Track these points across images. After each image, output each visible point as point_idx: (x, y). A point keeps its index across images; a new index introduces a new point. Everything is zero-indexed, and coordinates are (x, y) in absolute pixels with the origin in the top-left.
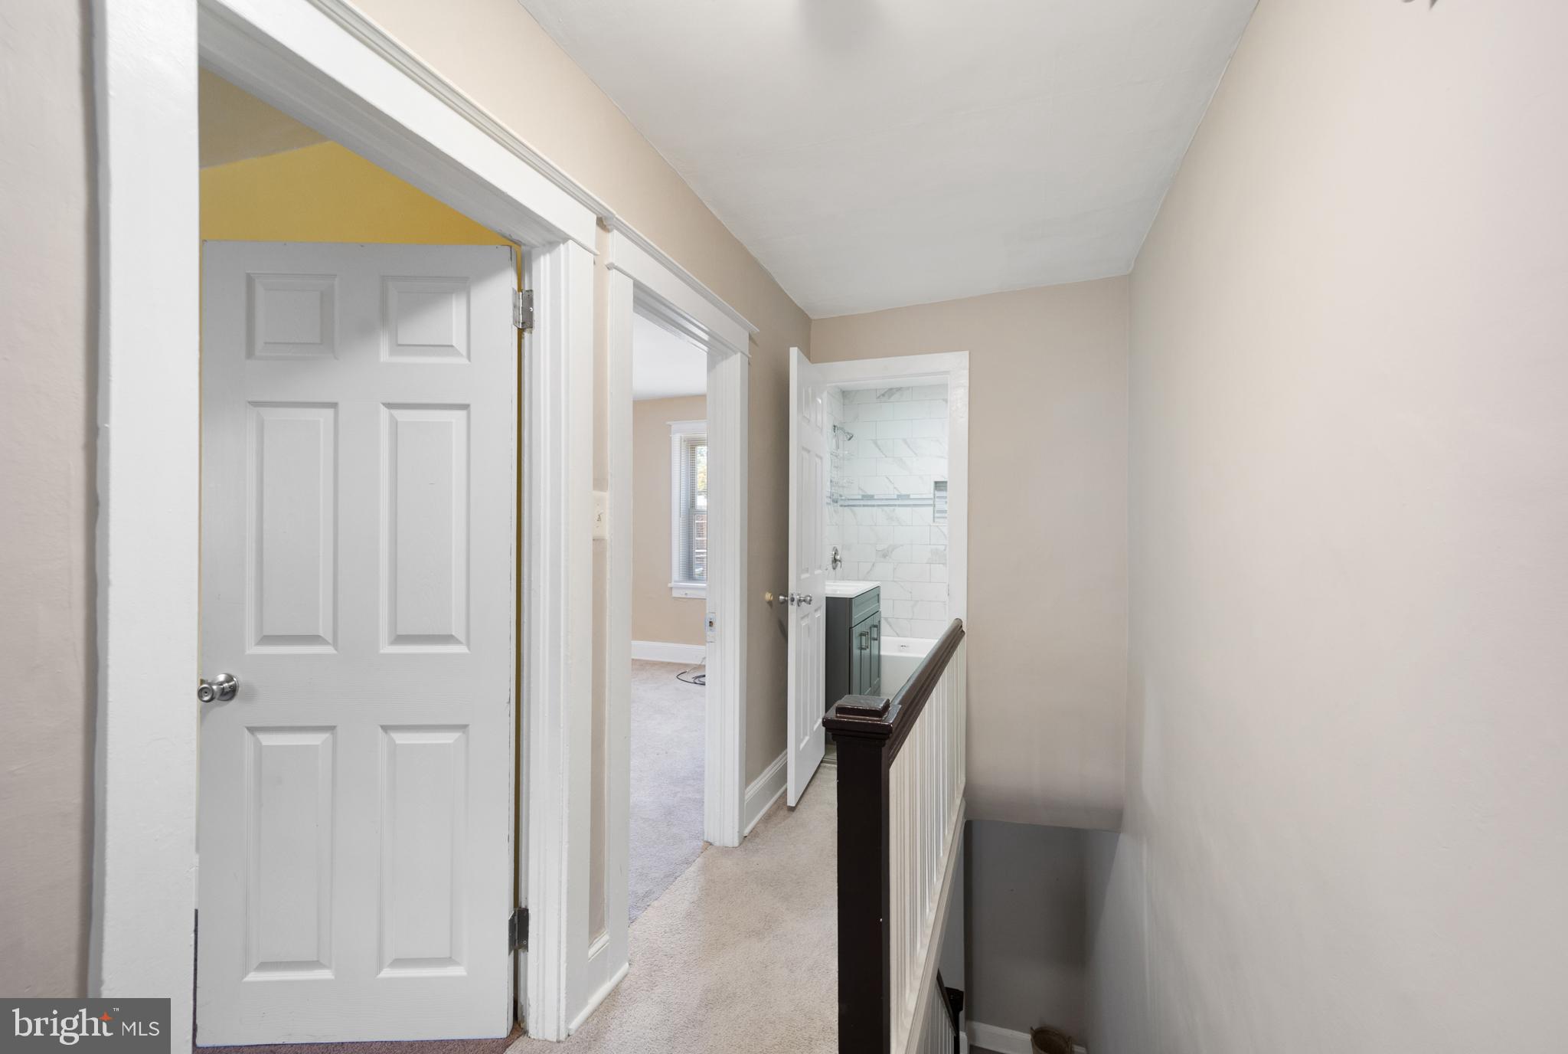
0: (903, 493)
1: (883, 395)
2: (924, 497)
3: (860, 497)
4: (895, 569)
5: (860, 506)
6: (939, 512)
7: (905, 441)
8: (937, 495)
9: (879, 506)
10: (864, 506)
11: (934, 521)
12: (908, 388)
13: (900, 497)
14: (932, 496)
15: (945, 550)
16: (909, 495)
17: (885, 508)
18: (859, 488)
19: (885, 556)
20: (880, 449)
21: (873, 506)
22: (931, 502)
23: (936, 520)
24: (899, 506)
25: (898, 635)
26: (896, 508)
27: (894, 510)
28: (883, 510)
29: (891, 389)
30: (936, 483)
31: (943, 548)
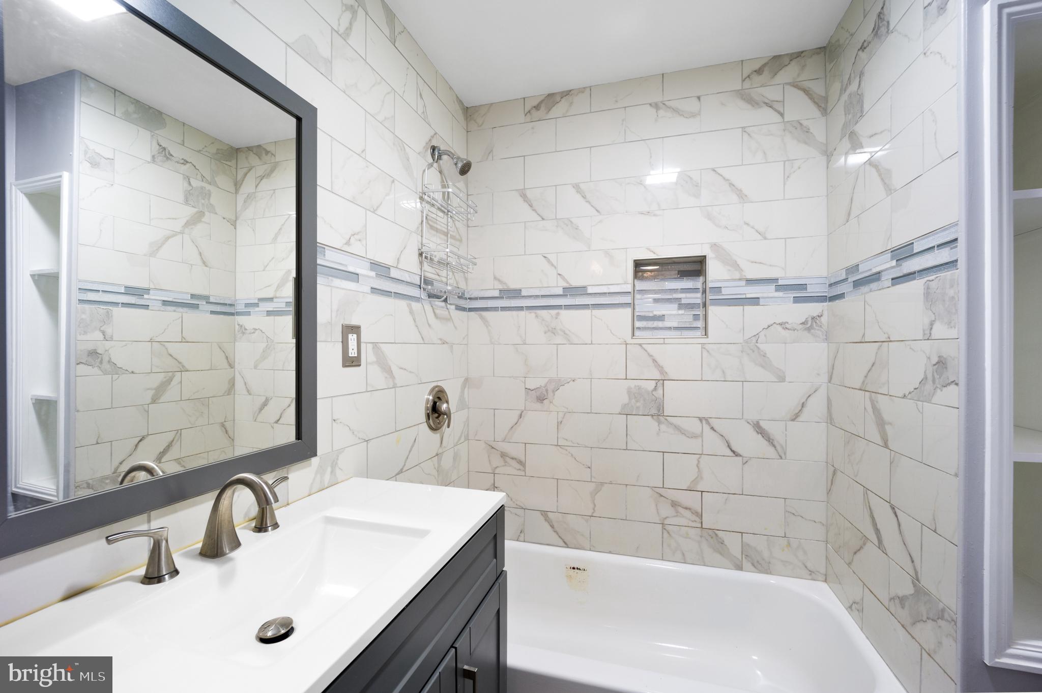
0: (575, 283)
1: (537, 107)
2: (613, 289)
3: (496, 294)
4: (559, 423)
5: (495, 309)
6: (642, 318)
7: (577, 187)
8: (637, 288)
9: (530, 308)
10: (504, 309)
11: (633, 335)
12: (582, 90)
13: (569, 291)
14: (629, 288)
15: (655, 389)
16: (585, 287)
17: (540, 312)
18: (495, 278)
19: (541, 399)
20: (531, 206)
21: (520, 308)
22: (628, 299)
23: (637, 333)
24: (568, 307)
25: (566, 545)
26: (563, 313)
27: (558, 314)
28: (537, 316)
29: (551, 96)
30: (638, 264)
31: (651, 385)
